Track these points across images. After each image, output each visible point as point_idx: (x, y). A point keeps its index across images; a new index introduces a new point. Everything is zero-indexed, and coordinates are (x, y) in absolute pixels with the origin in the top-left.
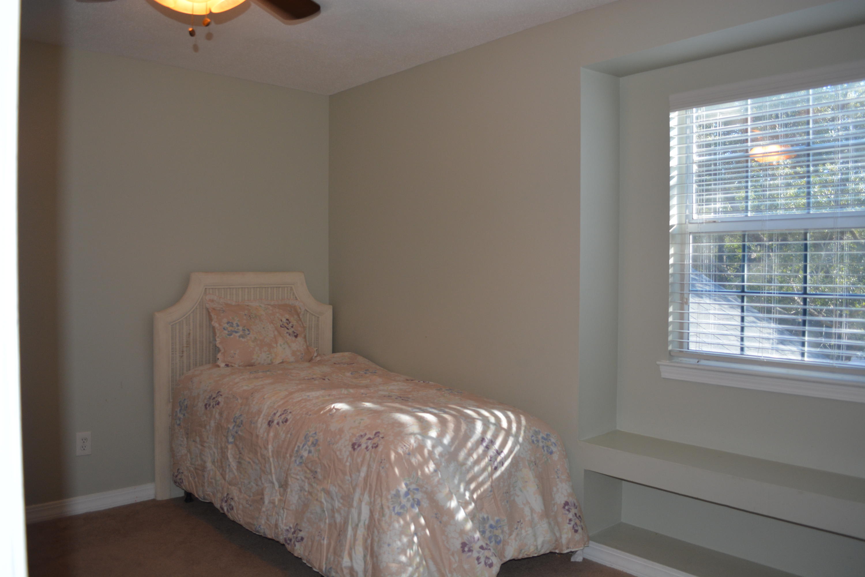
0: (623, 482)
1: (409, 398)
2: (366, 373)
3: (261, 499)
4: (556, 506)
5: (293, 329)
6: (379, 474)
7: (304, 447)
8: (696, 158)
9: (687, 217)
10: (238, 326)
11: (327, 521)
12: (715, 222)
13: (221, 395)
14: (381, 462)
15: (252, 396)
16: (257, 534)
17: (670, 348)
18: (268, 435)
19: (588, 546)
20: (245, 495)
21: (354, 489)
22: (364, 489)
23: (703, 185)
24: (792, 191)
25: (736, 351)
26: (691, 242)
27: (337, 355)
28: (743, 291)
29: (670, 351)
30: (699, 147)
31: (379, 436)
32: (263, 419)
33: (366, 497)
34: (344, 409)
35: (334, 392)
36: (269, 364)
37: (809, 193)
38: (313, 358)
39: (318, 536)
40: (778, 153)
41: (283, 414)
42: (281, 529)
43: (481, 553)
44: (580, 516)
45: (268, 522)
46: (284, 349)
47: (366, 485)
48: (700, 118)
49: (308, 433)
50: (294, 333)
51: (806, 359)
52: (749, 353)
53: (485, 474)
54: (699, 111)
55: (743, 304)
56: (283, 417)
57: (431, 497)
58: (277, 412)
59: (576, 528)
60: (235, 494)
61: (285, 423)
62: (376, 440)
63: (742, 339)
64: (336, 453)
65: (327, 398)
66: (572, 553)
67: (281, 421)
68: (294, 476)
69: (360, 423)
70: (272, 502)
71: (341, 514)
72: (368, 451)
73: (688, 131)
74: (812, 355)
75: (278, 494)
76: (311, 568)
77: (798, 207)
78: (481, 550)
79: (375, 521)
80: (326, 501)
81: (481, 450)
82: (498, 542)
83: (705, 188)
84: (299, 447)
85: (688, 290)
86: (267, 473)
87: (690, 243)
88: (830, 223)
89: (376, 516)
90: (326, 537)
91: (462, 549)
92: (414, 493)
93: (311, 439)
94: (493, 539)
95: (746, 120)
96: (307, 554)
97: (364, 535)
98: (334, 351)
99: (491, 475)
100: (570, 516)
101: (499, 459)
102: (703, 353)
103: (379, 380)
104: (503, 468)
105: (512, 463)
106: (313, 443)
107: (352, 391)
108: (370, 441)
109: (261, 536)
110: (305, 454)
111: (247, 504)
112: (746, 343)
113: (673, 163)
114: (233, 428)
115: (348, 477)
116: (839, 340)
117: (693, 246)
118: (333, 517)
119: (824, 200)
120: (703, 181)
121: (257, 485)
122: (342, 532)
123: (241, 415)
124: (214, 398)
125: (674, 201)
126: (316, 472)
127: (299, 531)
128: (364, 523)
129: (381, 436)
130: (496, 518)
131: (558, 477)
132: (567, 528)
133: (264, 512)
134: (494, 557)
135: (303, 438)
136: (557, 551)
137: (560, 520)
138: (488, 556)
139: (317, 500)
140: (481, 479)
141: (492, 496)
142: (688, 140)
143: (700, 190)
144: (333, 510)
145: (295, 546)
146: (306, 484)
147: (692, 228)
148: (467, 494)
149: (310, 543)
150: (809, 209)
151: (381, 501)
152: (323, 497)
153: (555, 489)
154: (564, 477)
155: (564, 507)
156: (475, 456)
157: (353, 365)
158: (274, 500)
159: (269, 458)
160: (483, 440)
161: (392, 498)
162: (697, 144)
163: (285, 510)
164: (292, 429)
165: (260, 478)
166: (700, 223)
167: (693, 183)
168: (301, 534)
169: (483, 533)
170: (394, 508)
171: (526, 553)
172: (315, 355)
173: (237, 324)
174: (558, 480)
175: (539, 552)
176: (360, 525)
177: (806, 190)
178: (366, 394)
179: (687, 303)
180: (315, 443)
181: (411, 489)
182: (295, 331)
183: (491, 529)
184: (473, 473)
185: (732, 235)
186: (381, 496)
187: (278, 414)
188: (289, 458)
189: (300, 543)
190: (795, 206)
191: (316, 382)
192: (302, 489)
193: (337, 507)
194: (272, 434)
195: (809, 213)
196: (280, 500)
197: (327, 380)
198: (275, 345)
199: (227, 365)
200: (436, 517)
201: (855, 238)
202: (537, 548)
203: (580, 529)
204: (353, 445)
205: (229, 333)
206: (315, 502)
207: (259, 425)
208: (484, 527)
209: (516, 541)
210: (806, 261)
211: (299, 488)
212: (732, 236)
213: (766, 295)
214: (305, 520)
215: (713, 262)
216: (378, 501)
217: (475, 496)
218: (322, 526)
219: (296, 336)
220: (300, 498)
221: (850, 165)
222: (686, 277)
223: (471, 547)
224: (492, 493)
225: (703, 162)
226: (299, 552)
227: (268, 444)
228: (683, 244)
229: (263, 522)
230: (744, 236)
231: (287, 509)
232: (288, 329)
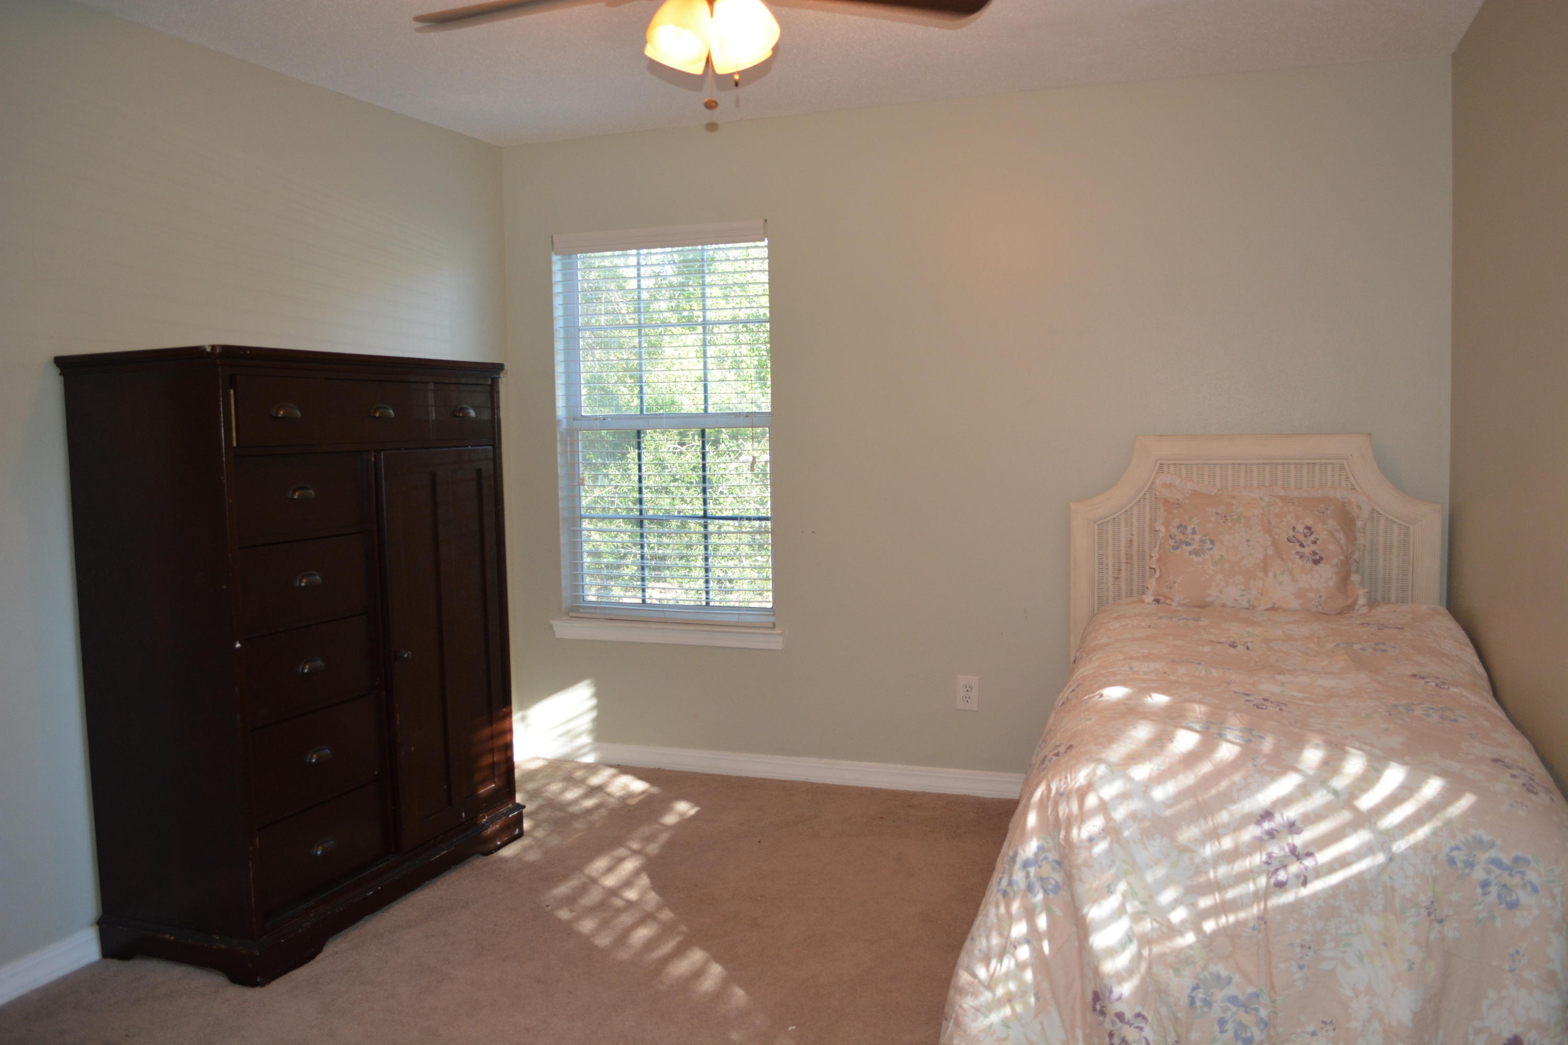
5: (1313, 548)
10: (1194, 532)
36: (1245, 608)
43: (1116, 1027)
46: (1282, 583)
50: (1315, 554)
53: (1247, 889)
81: (1249, 833)
91: (1091, 1002)
94: (1229, 1028)
101: (1297, 867)
104: (1305, 892)
130: (1251, 988)
131: (1512, 970)
138: (1127, 1039)
156: (1228, 843)
160: (1267, 815)
173: (1194, 529)
174: (1508, 975)
182: (1317, 551)
184: (1212, 875)
198: (1262, 575)
199: (1157, 601)
205: (1176, 544)
217: (1206, 925)
219: (1317, 562)
232: (1302, 546)
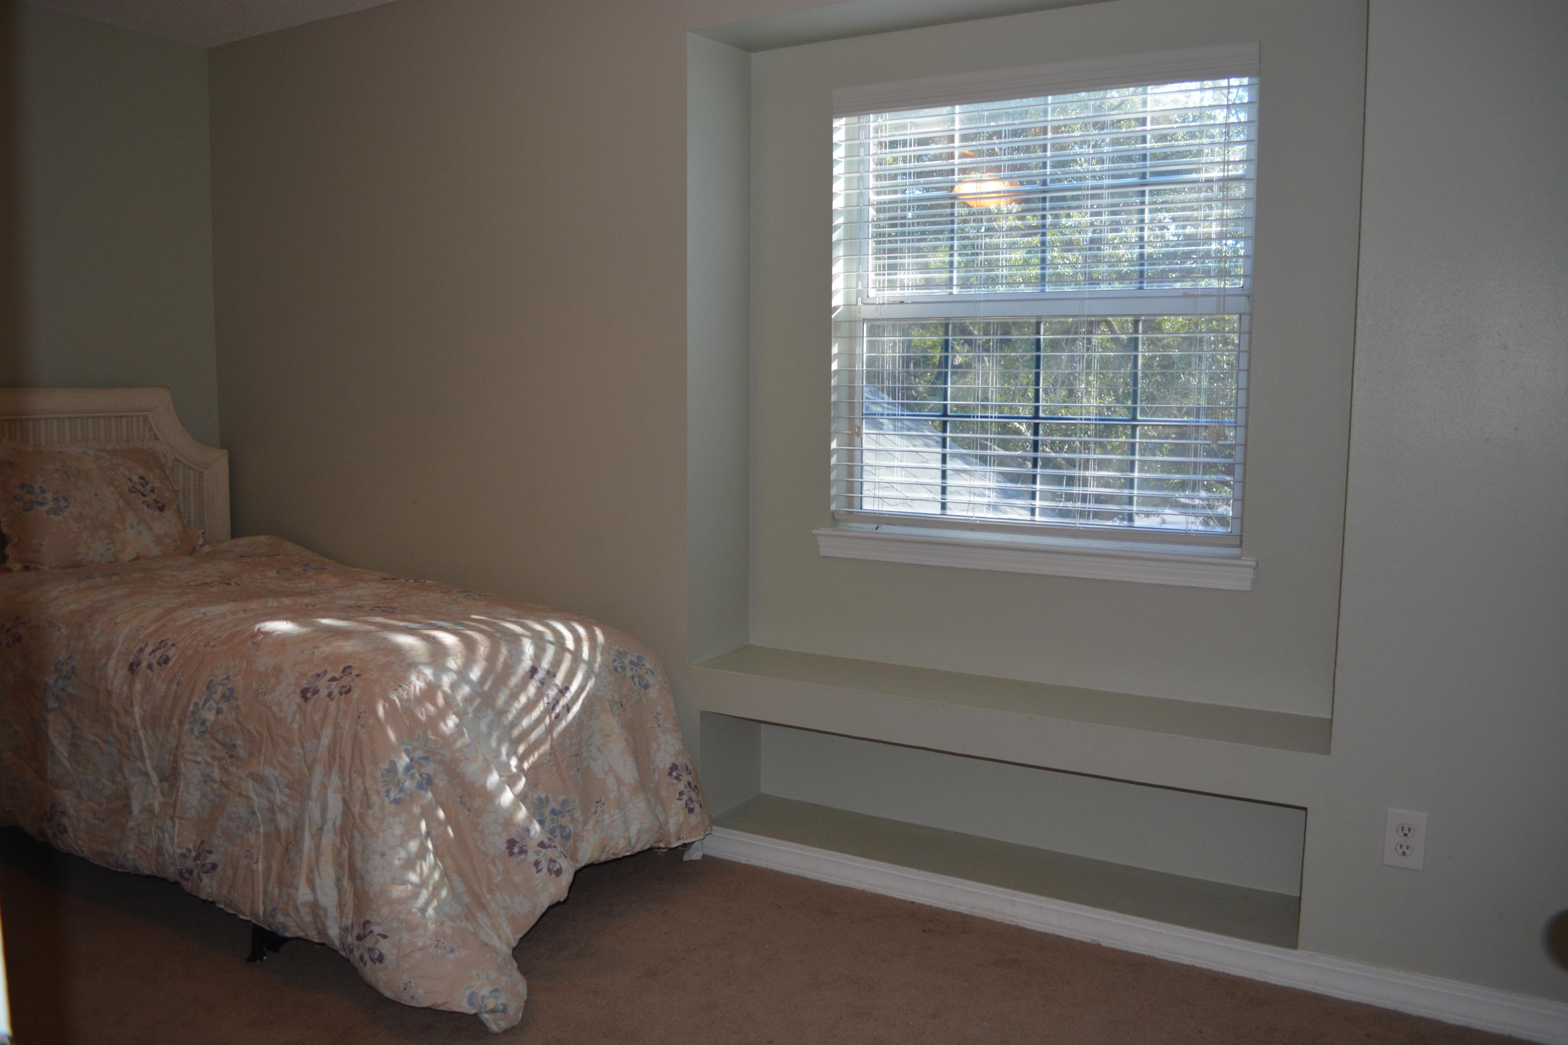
0: (762, 725)
1: (396, 608)
2: (306, 570)
3: (125, 805)
4: (657, 773)
5: (154, 496)
6: (355, 738)
7: (207, 706)
8: (873, 198)
9: (859, 293)
10: (43, 491)
11: (262, 830)
12: (902, 302)
13: (24, 623)
14: (359, 717)
15: (90, 621)
16: (120, 870)
17: (833, 507)
18: (131, 689)
19: (711, 834)
20: (91, 804)
21: (311, 768)
22: (330, 767)
23: (884, 242)
24: (1019, 255)
25: (934, 510)
26: (865, 335)
27: (242, 541)
28: (945, 415)
29: (833, 512)
30: (878, 178)
31: (350, 673)
32: (118, 661)
33: (335, 780)
34: (279, 632)
35: (253, 605)
36: (112, 562)
37: (1043, 260)
38: (197, 547)
39: (246, 857)
40: (999, 194)
41: (158, 649)
42: (169, 855)
43: (541, 855)
44: (696, 786)
45: (142, 847)
46: (140, 532)
47: (334, 758)
48: (882, 131)
49: (213, 678)
50: (157, 502)
51: (1037, 518)
52: (955, 512)
53: (541, 729)
54: (880, 120)
55: (945, 435)
56: (159, 653)
57: (452, 769)
58: (146, 646)
59: (690, 806)
60: (69, 804)
61: (163, 665)
62: (346, 681)
63: (944, 490)
64: (271, 709)
65: (242, 615)
66: (686, 846)
67: (154, 662)
68: (192, 757)
69: (313, 654)
70: (149, 810)
71: (287, 814)
72: (332, 700)
73: (862, 152)
74: (1045, 511)
75: (158, 793)
76: (235, 915)
77: (1027, 282)
78: (540, 849)
79: (354, 818)
80: (257, 794)
81: (532, 689)
82: (566, 838)
83: (887, 246)
84: (196, 704)
85: (861, 414)
86: (133, 759)
87: (863, 337)
88: (1072, 308)
89: (356, 809)
90: (261, 856)
91: (508, 850)
92: (421, 765)
93: (220, 689)
94: (557, 833)
95: (951, 139)
96: (225, 892)
97: (334, 845)
98: (234, 534)
99: (550, 729)
100: (681, 786)
101: (563, 702)
102: (884, 514)
103: (334, 581)
104: (570, 716)
105: (583, 706)
106: (223, 695)
107: (286, 601)
108: (335, 683)
109: (129, 873)
110: (210, 716)
111: (95, 818)
112: (949, 497)
113: (838, 203)
114: (56, 681)
115: (297, 749)
116: (1085, 489)
117: (869, 342)
118: (273, 820)
119: (1067, 270)
120: (884, 235)
121: (114, 782)
122: (292, 843)
123: (70, 657)
124: (8, 630)
125: (838, 268)
126: (234, 746)
127: (207, 854)
128: (334, 823)
129: (355, 672)
130: (562, 798)
131: (659, 726)
132: (677, 806)
133: (132, 829)
134: (563, 858)
135: (204, 689)
136: (662, 845)
137: (664, 794)
138: (553, 858)
139: (240, 794)
140: (533, 736)
141: (552, 763)
142: (862, 167)
143: (880, 249)
144: (271, 810)
145: (201, 880)
146: (216, 769)
147: (867, 312)
148: (514, 762)
149: (230, 872)
150: (1044, 285)
151: (364, 782)
152: (250, 787)
153: (654, 745)
154: (668, 725)
155: (670, 774)
156: (523, 699)
157: (278, 556)
158: (151, 805)
159: (136, 731)
160: (534, 671)
161: (383, 776)
162: (877, 173)
163: (177, 821)
164: (180, 674)
165: (120, 769)
166: (879, 304)
167: (869, 238)
168: (212, 858)
169: (541, 823)
170: (388, 792)
171: (611, 852)
172: (201, 542)
173: (42, 488)
174: (658, 730)
175: (634, 848)
176: (325, 828)
177: (1039, 255)
178: (315, 606)
179: (860, 434)
180: (228, 695)
181: (416, 759)
182: (158, 499)
183: (553, 816)
184: (520, 728)
185: (923, 325)
186: (363, 775)
187: (149, 650)
188: (177, 726)
189: (210, 874)
190: (1023, 279)
191: (215, 590)
192: (207, 779)
193: (279, 803)
194: (138, 687)
195: (1043, 291)
196: (163, 805)
197: (233, 584)
198: (120, 527)
200: (461, 802)
201: (1113, 331)
202: (630, 842)
203: (697, 806)
204: (304, 693)
206: (237, 799)
207: (111, 673)
208: (542, 815)
209: (595, 833)
210: (1038, 367)
211: (201, 778)
212: (923, 327)
213: (979, 419)
214: (219, 832)
215: (899, 367)
216: (359, 782)
217: (526, 766)
218: (252, 839)
219: (162, 509)
220: (204, 795)
221: (1105, 218)
222: (858, 391)
223: (524, 846)
224: (552, 757)
225: (885, 203)
226: (210, 890)
227: (132, 706)
228: (852, 338)
229: (131, 848)
230: (947, 325)
231: (180, 818)
232: (144, 495)
